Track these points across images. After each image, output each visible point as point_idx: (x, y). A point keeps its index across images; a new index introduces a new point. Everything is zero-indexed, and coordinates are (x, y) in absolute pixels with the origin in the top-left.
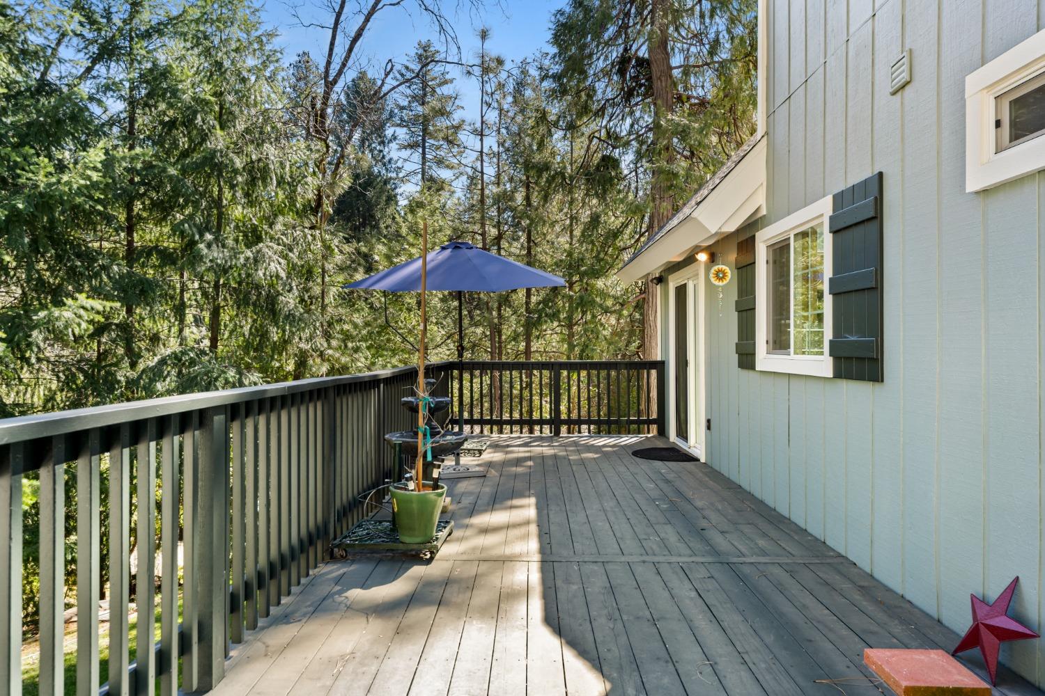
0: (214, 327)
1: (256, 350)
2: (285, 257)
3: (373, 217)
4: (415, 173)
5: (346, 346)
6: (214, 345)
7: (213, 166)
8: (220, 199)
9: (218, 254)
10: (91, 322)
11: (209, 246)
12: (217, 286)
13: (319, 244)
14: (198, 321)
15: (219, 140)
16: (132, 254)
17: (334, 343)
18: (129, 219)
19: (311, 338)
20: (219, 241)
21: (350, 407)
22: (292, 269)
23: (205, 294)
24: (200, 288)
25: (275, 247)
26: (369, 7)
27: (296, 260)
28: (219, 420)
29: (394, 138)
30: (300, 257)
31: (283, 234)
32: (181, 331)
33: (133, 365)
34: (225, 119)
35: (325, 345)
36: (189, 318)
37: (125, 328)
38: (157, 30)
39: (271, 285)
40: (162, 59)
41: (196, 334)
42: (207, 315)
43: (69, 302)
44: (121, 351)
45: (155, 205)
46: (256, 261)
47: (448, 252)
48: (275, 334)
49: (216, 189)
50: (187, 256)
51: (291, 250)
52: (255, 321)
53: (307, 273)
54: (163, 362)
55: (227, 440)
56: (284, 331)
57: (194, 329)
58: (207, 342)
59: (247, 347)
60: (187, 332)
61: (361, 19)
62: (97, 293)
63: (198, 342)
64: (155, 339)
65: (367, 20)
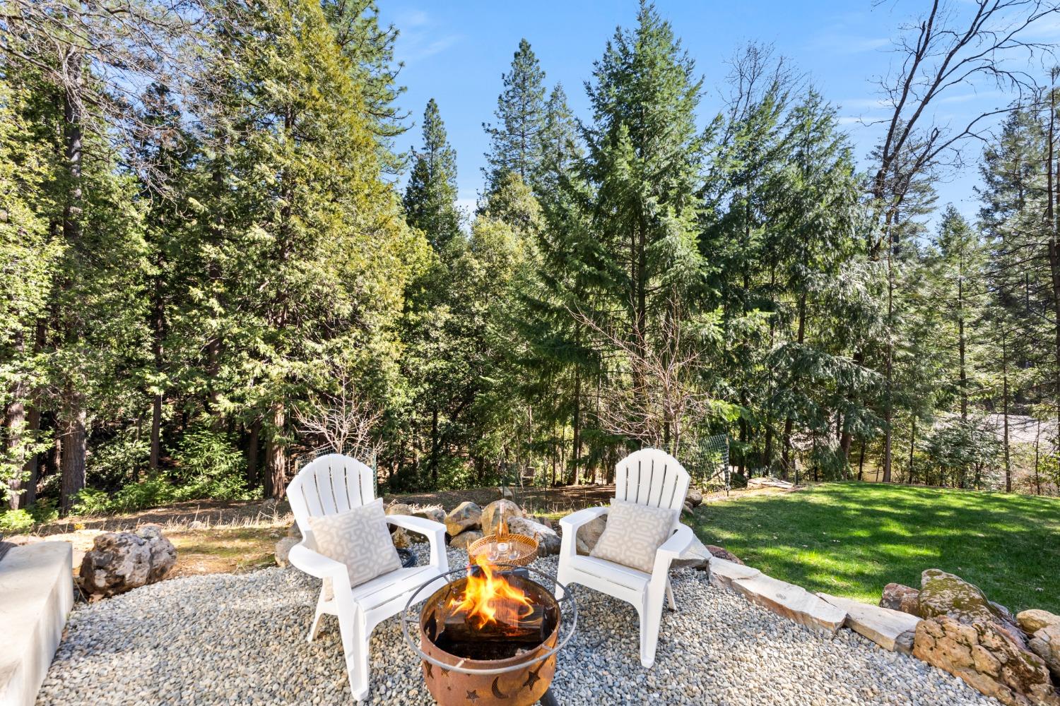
12: (803, 305)
26: (926, 95)
61: (920, 104)
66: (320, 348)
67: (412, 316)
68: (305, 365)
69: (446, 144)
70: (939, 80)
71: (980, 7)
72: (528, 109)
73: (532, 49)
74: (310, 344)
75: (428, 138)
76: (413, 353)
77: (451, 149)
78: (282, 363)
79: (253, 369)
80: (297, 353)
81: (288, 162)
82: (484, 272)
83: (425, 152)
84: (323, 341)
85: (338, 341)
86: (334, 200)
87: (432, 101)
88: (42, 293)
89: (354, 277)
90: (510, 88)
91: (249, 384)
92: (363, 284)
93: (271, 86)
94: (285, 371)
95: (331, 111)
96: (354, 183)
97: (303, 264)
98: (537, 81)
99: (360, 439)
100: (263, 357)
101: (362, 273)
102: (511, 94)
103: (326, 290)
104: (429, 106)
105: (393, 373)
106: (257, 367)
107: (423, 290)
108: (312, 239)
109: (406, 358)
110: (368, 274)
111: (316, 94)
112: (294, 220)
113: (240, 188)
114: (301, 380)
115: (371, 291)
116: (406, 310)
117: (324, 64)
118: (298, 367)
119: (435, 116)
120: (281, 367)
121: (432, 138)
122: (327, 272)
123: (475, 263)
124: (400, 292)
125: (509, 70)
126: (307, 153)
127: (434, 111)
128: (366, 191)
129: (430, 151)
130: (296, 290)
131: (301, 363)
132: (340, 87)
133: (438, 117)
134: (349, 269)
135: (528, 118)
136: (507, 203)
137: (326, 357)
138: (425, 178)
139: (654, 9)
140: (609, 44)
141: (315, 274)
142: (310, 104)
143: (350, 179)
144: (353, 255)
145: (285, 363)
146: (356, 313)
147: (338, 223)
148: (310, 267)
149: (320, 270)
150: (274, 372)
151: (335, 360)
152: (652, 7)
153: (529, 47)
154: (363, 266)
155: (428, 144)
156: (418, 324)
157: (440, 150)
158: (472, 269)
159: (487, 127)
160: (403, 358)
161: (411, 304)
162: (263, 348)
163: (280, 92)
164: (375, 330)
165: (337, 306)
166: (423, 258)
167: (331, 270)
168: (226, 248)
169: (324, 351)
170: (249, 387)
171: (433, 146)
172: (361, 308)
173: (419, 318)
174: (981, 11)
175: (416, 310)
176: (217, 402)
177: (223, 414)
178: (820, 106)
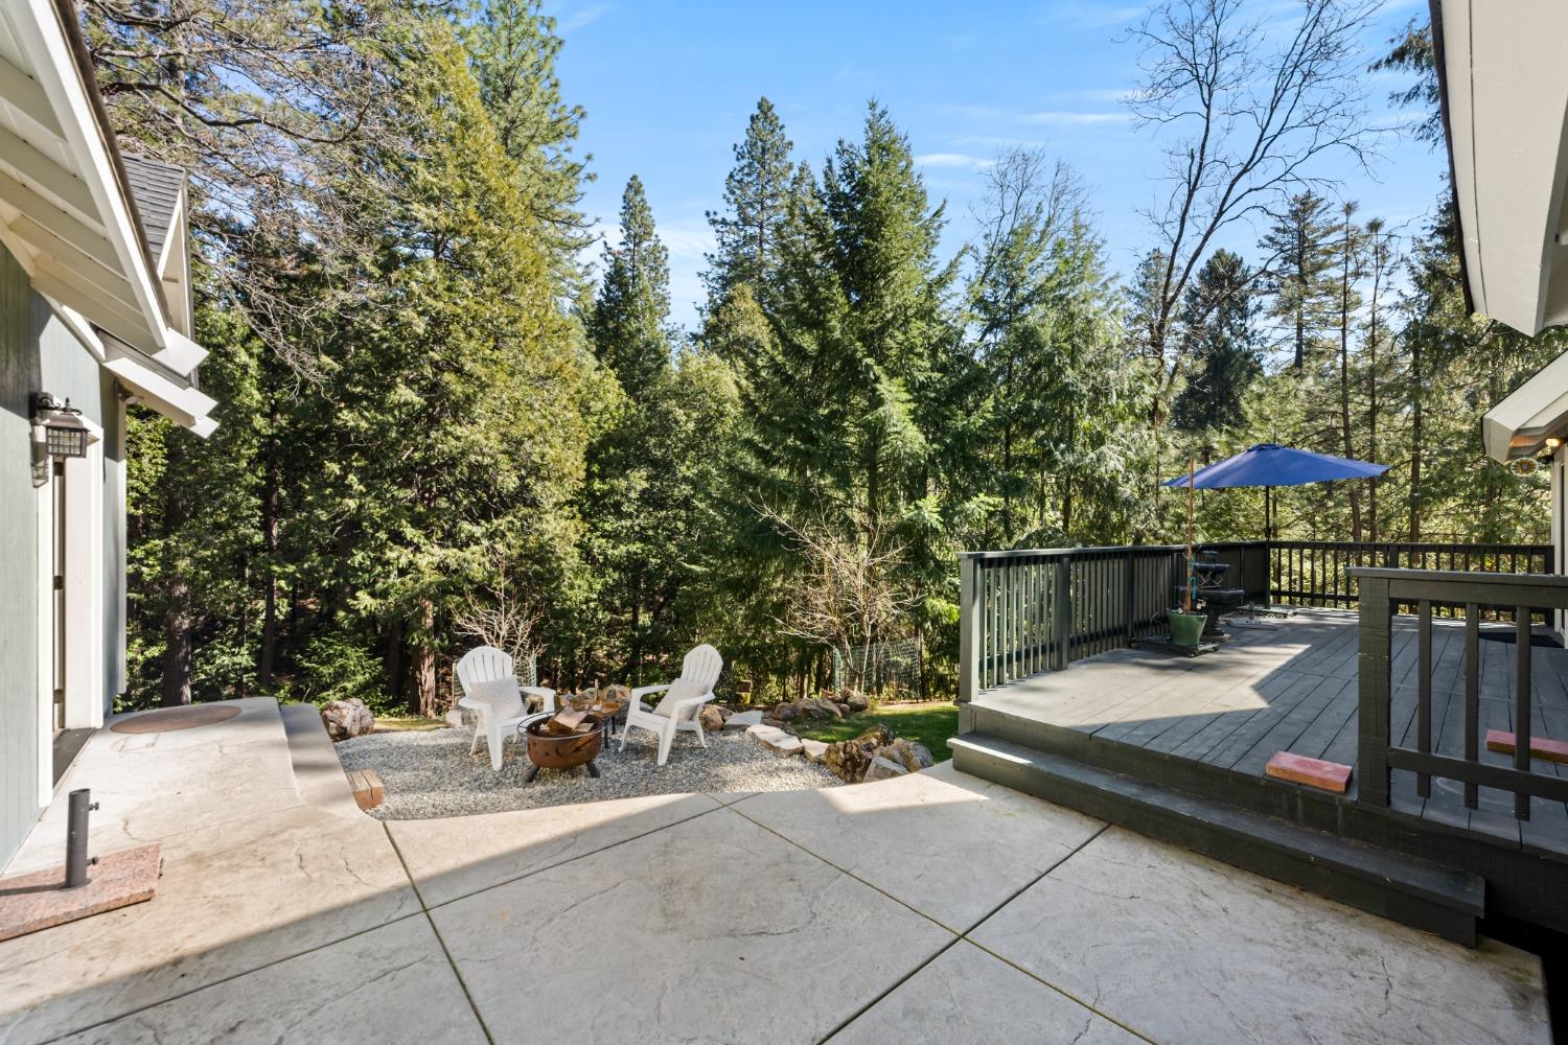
0: (1066, 511)
1: (1099, 529)
2: (1124, 455)
3: (1230, 394)
4: (1287, 339)
5: (1179, 527)
6: (1066, 526)
7: (1067, 394)
8: (1072, 415)
9: (1070, 458)
10: (987, 511)
11: (1062, 453)
12: (1068, 480)
13: (1155, 442)
14: (1054, 506)
15: (1070, 375)
16: (1009, 462)
17: (1167, 524)
18: (1007, 437)
19: (1146, 519)
20: (1070, 449)
21: (1144, 566)
22: (1129, 465)
23: (1059, 487)
24: (1056, 483)
25: (1115, 448)
26: (1208, 226)
27: (1133, 457)
28: (1066, 560)
29: (1259, 308)
30: (1137, 454)
31: (1123, 436)
32: (1042, 515)
33: (1010, 539)
34: (1074, 354)
35: (1159, 526)
36: (1048, 505)
37: (1004, 513)
38: (1028, 300)
39: (1113, 478)
40: (1031, 320)
41: (1052, 515)
42: (1061, 503)
43: (975, 499)
44: (1001, 529)
45: (1024, 426)
46: (1098, 460)
47: (1253, 454)
48: (1114, 518)
49: (1068, 408)
50: (1044, 461)
51: (1129, 449)
52: (1098, 506)
53: (1143, 468)
54: (1029, 537)
55: (1070, 570)
56: (1122, 514)
57: (1051, 513)
58: (1061, 523)
59: (1092, 526)
60: (1046, 515)
61: (1201, 238)
62: (990, 492)
63: (1054, 523)
64: (1024, 521)
65: (1206, 239)
66: (478, 531)
67: (597, 485)
68: (460, 554)
69: (653, 238)
70: (1221, 213)
71: (1260, 131)
72: (769, 190)
73: (774, 110)
74: (466, 526)
75: (628, 229)
76: (599, 533)
77: (661, 244)
78: (433, 551)
79: (398, 558)
80: (450, 538)
81: (440, 305)
82: (691, 426)
83: (624, 247)
84: (483, 522)
85: (501, 523)
86: (495, 347)
87: (634, 178)
88: (157, 472)
89: (521, 443)
90: (744, 162)
91: (392, 576)
92: (533, 451)
93: (419, 210)
94: (436, 560)
95: (491, 236)
96: (520, 326)
97: (459, 430)
98: (782, 153)
99: (519, 642)
100: (410, 544)
101: (531, 437)
102: (746, 171)
103: (487, 461)
104: (630, 186)
105: (572, 559)
106: (402, 556)
107: (612, 451)
108: (469, 399)
109: (590, 539)
110: (538, 438)
111: (473, 217)
112: (448, 377)
113: (383, 339)
114: (456, 571)
115: (542, 458)
116: (590, 476)
117: (483, 175)
118: (452, 555)
119: (638, 199)
120: (431, 556)
121: (635, 229)
122: (487, 439)
123: (680, 413)
124: (581, 456)
125: (742, 138)
126: (462, 289)
127: (637, 193)
128: (536, 333)
129: (631, 246)
130: (452, 463)
131: (455, 550)
132: (504, 202)
133: (642, 200)
134: (515, 432)
135: (769, 202)
136: (728, 327)
137: (486, 543)
138: (622, 286)
139: (887, 117)
140: (830, 161)
141: (473, 441)
142: (466, 230)
143: (515, 321)
144: (519, 413)
145: (436, 550)
146: (524, 487)
147: (501, 376)
148: (468, 433)
149: (480, 437)
150: (423, 561)
151: (496, 546)
152: (884, 113)
153: (770, 108)
154: (532, 429)
155: (629, 236)
156: (605, 495)
157: (645, 244)
158: (677, 422)
159: (712, 217)
160: (586, 540)
161: (595, 468)
162: (410, 532)
163: (428, 216)
164: (548, 505)
165: (500, 478)
166: (613, 408)
167: (493, 434)
168: (366, 414)
169: (483, 535)
170: (393, 579)
171: (635, 238)
172: (530, 481)
173: (606, 487)
174: (1262, 136)
175: (603, 478)
176: (356, 598)
177: (364, 613)
178: (1085, 238)
